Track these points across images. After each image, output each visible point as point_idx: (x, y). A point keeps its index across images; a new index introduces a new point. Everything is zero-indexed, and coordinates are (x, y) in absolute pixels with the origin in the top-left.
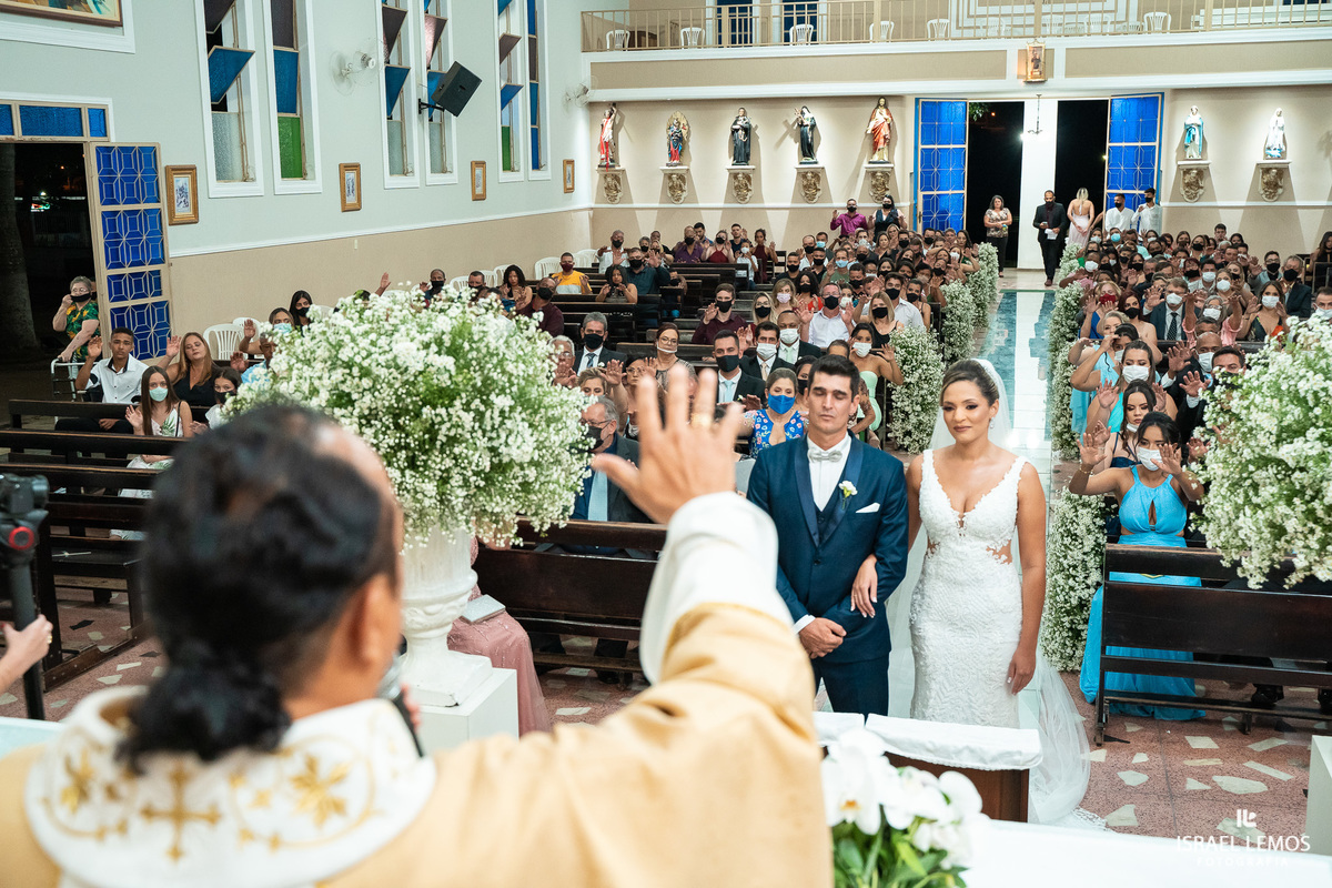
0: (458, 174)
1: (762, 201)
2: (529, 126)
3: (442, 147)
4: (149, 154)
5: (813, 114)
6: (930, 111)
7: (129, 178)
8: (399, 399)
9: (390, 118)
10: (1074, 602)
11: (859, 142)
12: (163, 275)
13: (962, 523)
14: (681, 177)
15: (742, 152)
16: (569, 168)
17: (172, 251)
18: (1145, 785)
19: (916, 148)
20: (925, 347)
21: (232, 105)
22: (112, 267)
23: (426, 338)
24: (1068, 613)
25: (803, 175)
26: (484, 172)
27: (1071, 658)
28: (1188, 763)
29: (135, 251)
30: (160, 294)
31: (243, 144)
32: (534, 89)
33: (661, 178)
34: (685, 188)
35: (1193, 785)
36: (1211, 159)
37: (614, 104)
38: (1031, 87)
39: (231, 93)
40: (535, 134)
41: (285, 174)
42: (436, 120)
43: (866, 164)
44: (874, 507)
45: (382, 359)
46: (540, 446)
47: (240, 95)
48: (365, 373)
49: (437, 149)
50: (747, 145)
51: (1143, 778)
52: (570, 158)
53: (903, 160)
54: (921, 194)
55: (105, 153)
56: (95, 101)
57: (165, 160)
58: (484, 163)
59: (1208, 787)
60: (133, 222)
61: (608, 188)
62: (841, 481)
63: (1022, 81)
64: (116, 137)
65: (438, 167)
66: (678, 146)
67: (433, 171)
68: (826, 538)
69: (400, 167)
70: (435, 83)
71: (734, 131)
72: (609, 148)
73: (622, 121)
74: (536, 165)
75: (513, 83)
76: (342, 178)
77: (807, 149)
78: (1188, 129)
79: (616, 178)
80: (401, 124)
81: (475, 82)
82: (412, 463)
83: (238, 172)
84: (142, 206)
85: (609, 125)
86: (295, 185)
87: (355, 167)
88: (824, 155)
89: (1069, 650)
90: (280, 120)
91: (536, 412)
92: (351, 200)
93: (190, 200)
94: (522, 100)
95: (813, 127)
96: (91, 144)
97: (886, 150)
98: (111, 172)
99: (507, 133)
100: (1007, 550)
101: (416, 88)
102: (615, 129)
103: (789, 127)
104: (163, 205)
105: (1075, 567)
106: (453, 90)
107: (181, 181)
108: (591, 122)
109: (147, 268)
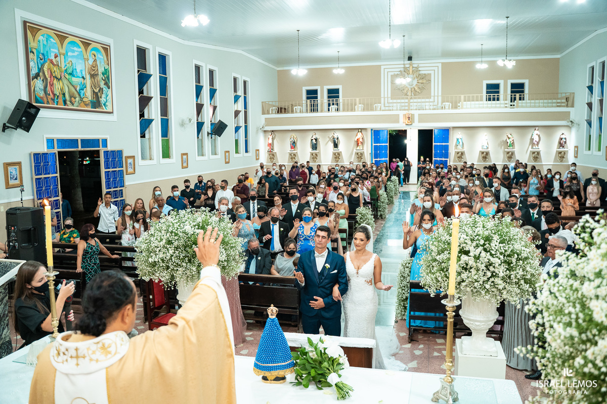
0: (220, 155)
1: (321, 162)
2: (244, 139)
3: (215, 146)
4: (120, 153)
5: (337, 134)
6: (376, 133)
7: (113, 161)
8: (186, 242)
9: (198, 138)
10: (404, 298)
11: (353, 143)
12: (123, 191)
13: (358, 273)
14: (294, 155)
15: (314, 147)
16: (258, 152)
17: (127, 183)
18: (421, 355)
19: (372, 145)
20: (367, 214)
21: (147, 136)
22: (107, 189)
23: (195, 224)
24: (403, 301)
25: (335, 154)
26: (229, 154)
27: (404, 315)
28: (435, 347)
29: (115, 183)
30: (122, 197)
31: (150, 148)
32: (246, 127)
33: (288, 155)
34: (296, 158)
35: (436, 354)
36: (465, 150)
37: (273, 131)
38: (407, 126)
39: (147, 132)
40: (246, 141)
41: (164, 157)
42: (213, 138)
43: (355, 151)
44: (336, 271)
45: (181, 230)
46: (228, 255)
47: (149, 132)
48: (176, 235)
49: (213, 147)
50: (316, 144)
51: (421, 352)
52: (257, 149)
53: (367, 150)
54: (374, 160)
55: (106, 153)
56: (104, 137)
57: (125, 154)
58: (229, 151)
59: (440, 355)
60: (114, 174)
61: (271, 158)
62: (325, 264)
63: (404, 124)
64: (110, 148)
65: (214, 153)
66: (294, 145)
67: (212, 154)
68: (321, 281)
69: (201, 153)
70: (213, 127)
71: (312, 140)
72: (271, 145)
73: (275, 137)
74: (247, 151)
75: (239, 125)
76: (182, 158)
77: (336, 145)
78: (458, 140)
79: (273, 155)
80: (202, 140)
81: (226, 126)
82: (190, 261)
83: (148, 157)
84: (117, 169)
85: (271, 137)
86: (167, 160)
87: (186, 154)
88: (341, 147)
89: (403, 313)
90: (162, 140)
91: (227, 245)
92: (185, 165)
93: (133, 166)
94: (242, 131)
95: (338, 138)
96: (102, 150)
97: (361, 146)
98: (108, 159)
99: (237, 141)
100: (371, 281)
101: (207, 128)
102: (273, 139)
103: (330, 138)
104: (124, 169)
105: (404, 287)
106: (219, 129)
107: (130, 161)
108: (265, 137)
109: (118, 189)
